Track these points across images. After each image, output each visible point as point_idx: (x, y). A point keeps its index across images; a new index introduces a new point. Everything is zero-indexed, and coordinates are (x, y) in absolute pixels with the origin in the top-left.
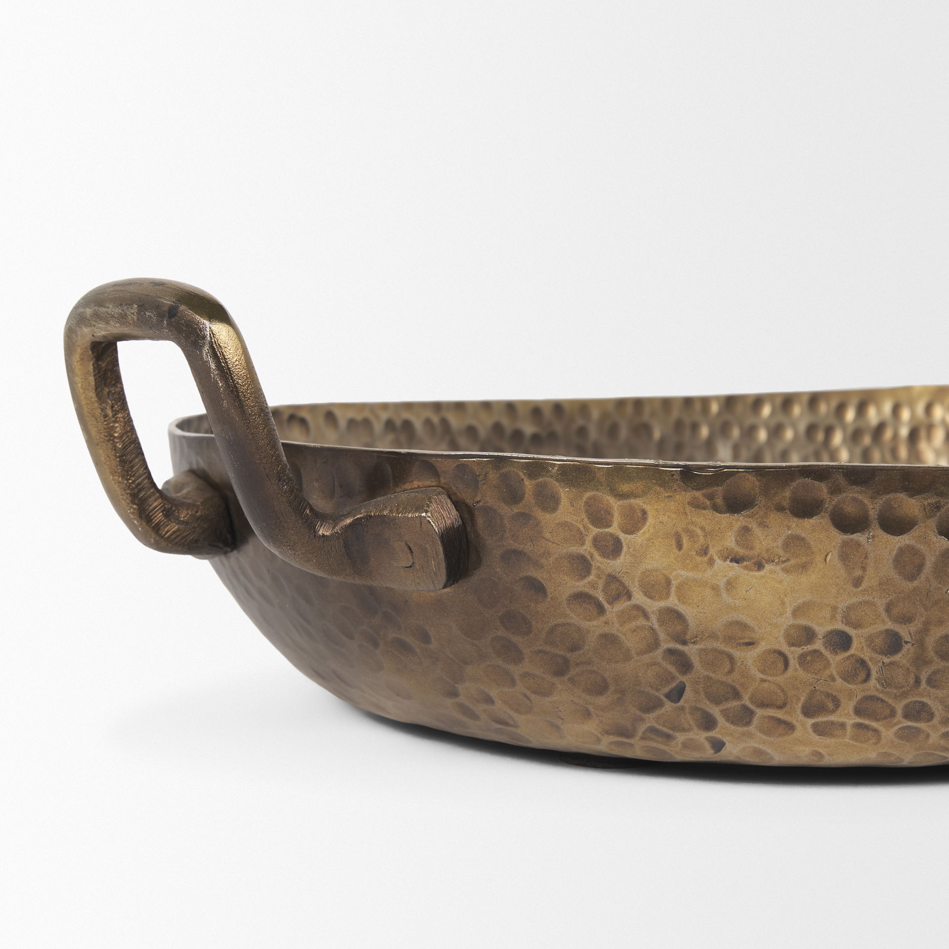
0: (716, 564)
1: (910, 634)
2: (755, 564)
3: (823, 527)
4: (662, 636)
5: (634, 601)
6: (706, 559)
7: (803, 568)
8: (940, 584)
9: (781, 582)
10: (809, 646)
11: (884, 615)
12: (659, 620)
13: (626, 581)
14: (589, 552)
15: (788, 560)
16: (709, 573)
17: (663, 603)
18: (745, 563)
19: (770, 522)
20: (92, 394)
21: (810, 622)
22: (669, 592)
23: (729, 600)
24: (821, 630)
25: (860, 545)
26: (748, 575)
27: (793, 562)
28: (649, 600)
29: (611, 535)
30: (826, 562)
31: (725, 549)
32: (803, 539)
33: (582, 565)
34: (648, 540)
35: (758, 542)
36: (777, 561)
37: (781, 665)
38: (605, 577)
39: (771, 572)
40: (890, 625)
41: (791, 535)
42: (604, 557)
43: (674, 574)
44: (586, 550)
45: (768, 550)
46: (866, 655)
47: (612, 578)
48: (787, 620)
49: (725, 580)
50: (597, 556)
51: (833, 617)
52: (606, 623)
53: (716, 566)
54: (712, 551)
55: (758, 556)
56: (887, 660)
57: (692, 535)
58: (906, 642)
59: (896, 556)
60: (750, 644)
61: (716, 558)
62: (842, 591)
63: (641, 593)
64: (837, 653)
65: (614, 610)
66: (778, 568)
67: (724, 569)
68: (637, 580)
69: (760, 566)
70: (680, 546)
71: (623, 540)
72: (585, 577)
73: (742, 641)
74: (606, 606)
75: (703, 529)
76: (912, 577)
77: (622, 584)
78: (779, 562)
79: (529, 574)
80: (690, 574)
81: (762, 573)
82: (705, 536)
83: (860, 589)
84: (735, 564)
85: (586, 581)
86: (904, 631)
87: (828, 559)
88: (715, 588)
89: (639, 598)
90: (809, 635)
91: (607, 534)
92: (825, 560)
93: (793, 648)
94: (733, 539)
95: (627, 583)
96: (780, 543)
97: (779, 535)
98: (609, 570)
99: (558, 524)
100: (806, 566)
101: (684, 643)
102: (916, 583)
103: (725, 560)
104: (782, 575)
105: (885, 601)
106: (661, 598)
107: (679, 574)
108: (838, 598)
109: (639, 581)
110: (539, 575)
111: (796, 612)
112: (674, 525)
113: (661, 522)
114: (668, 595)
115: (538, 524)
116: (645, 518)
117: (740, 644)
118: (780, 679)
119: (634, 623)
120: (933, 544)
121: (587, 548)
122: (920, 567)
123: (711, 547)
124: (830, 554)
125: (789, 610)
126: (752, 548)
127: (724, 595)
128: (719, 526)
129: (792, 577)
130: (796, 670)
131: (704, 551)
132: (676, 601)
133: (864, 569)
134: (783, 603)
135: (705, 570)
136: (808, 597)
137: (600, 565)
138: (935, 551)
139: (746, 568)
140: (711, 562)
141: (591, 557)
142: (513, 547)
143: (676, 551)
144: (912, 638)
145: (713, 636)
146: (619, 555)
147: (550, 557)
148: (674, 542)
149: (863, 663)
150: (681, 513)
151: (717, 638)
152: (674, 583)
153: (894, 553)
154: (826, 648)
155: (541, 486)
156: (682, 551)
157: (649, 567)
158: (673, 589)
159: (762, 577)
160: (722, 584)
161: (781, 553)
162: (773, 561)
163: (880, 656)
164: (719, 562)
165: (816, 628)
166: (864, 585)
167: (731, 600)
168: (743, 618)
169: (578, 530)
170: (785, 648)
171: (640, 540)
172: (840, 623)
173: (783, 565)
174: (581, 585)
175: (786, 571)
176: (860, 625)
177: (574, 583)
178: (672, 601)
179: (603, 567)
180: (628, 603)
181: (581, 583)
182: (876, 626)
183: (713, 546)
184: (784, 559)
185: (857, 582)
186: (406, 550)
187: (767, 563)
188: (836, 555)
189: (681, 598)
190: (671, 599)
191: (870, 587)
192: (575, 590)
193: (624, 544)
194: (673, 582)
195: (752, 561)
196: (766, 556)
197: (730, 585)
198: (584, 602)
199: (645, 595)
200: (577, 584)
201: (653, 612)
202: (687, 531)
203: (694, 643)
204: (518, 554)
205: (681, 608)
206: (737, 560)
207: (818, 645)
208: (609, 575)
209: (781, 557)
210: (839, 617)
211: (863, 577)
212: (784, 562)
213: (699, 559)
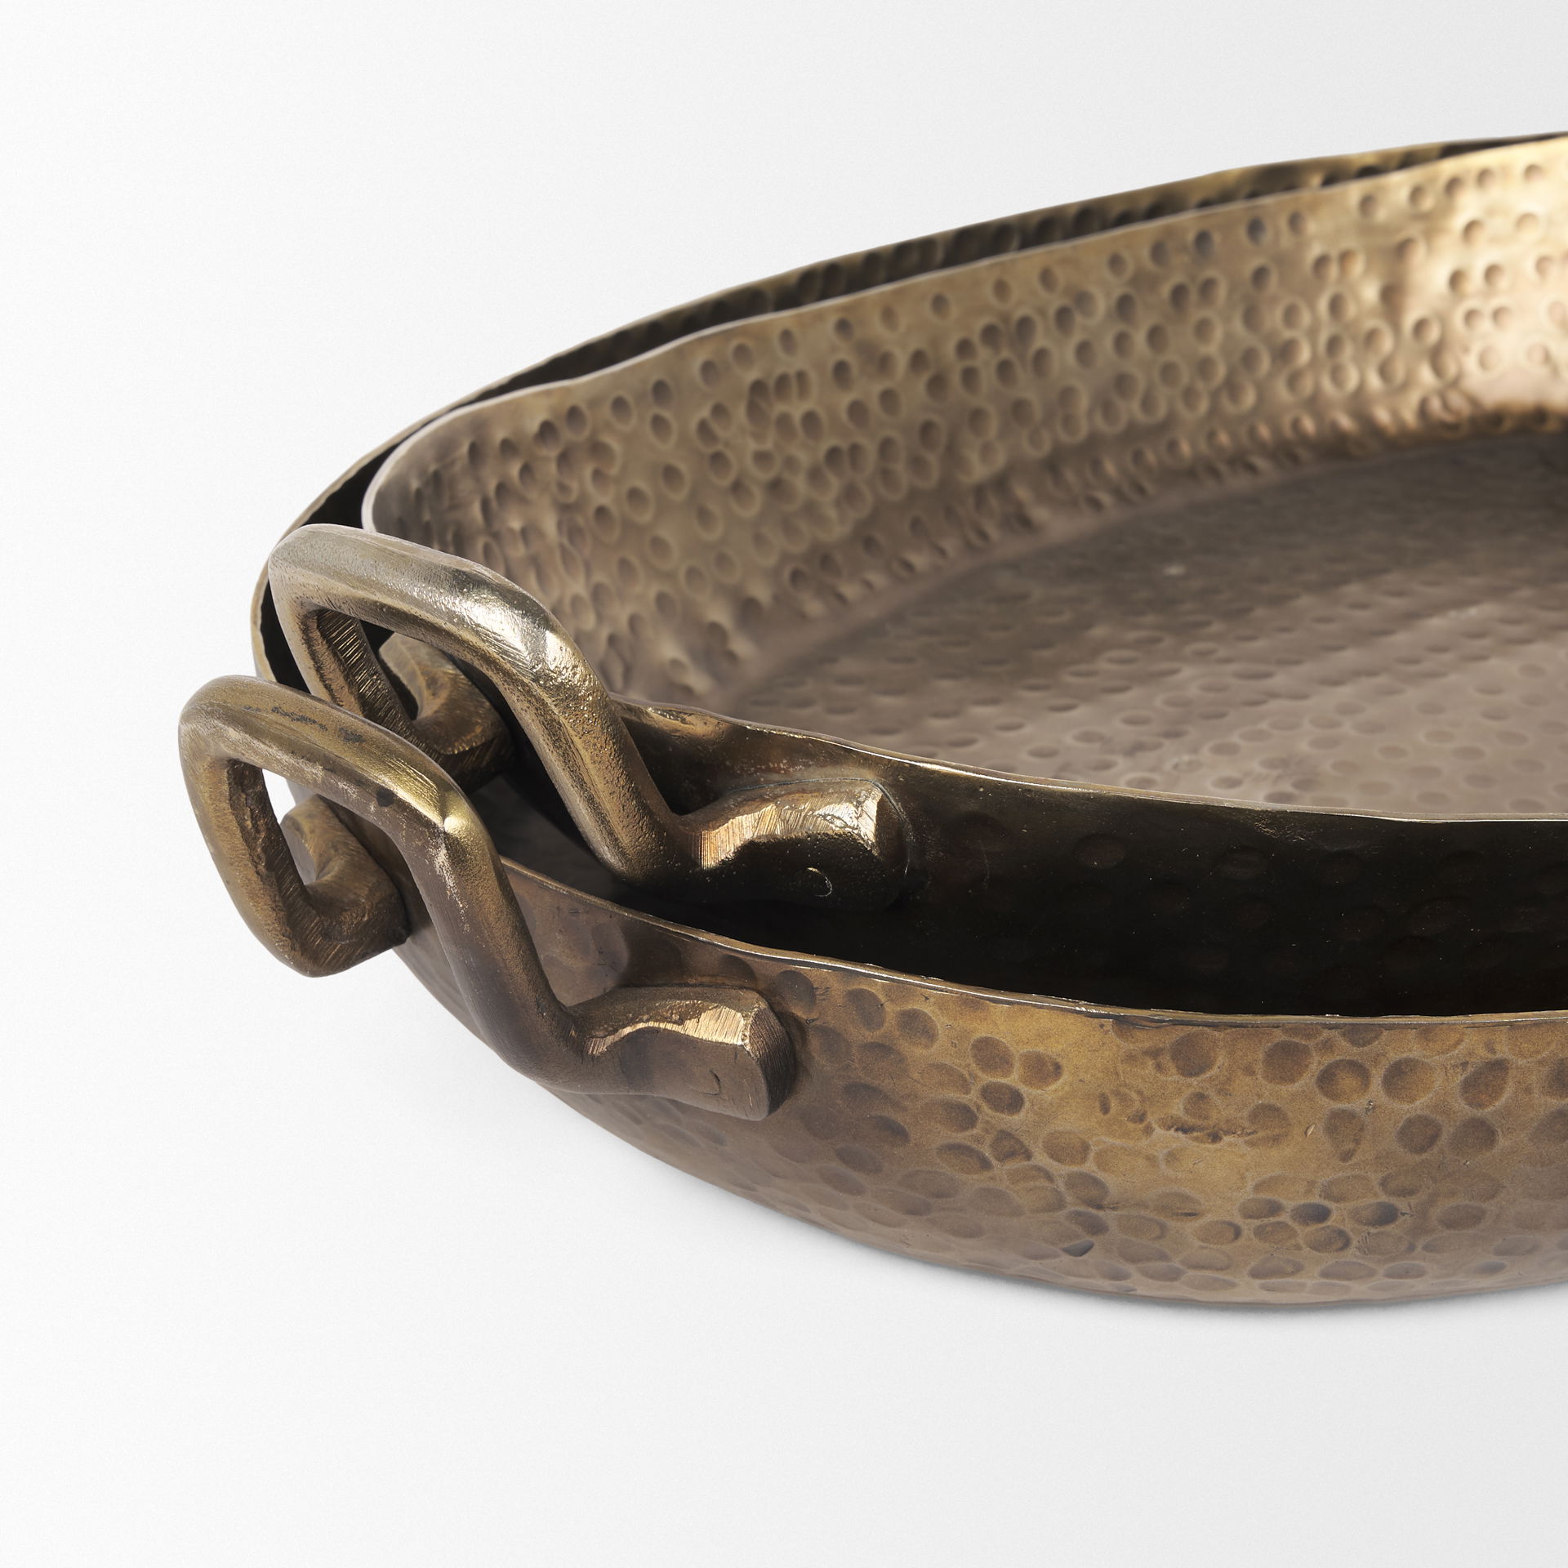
0: (1154, 1133)
1: (1410, 1206)
2: (1209, 1135)
3: (1306, 1096)
4: (1069, 1199)
5: (1033, 1162)
6: (1141, 1126)
7: (1274, 1141)
8: (1457, 1155)
9: (1242, 1156)
10: (1271, 1218)
11: (1378, 1189)
12: (1066, 1184)
13: (1027, 1141)
14: (975, 1103)
15: (1255, 1132)
16: (1144, 1142)
17: (1076, 1168)
18: (1195, 1134)
19: (1234, 1089)
20: (225, 805)
21: (1277, 1196)
22: (1085, 1157)
23: (1170, 1173)
24: (1289, 1204)
25: (1354, 1117)
26: (1198, 1147)
27: (1261, 1134)
28: (1056, 1163)
29: (1009, 1088)
30: (1306, 1135)
31: (1169, 1118)
32: (1278, 1110)
33: (965, 1116)
34: (1062, 1099)
35: (1215, 1111)
36: (1239, 1133)
37: (1231, 1235)
38: (996, 1133)
39: (1230, 1144)
40: (1384, 1198)
41: (1262, 1105)
42: (997, 1111)
43: (1094, 1139)
44: (971, 1100)
45: (1228, 1121)
46: (1348, 1227)
47: (1005, 1135)
48: (1247, 1193)
49: (1165, 1151)
50: (985, 1108)
51: (1309, 1192)
52: (991, 1178)
53: (1154, 1136)
54: (1151, 1119)
55: (1214, 1127)
56: (1373, 1230)
57: (1124, 1099)
58: (1403, 1214)
59: (1402, 1128)
60: (1192, 1215)
61: (1155, 1126)
62: (1324, 1165)
63: (1045, 1154)
64: (1307, 1225)
65: (1004, 1167)
66: (1240, 1140)
67: (1165, 1139)
68: (1041, 1140)
69: (1215, 1138)
70: (1105, 1109)
71: (1025, 1095)
72: (967, 1129)
73: (1180, 1211)
74: (994, 1162)
75: (1140, 1093)
76: (1421, 1150)
77: (1018, 1141)
78: (1242, 1134)
79: (885, 1114)
80: (1118, 1142)
81: (1217, 1146)
82: (1143, 1101)
83: (1350, 1163)
84: (1180, 1134)
85: (968, 1133)
86: (1401, 1204)
87: (1309, 1132)
88: (1151, 1160)
89: (1041, 1158)
90: (1274, 1208)
91: (1002, 1086)
92: (1306, 1133)
93: (1249, 1221)
94: (1181, 1107)
95: (1026, 1143)
96: (1245, 1113)
97: (1245, 1105)
98: (1003, 1126)
99: (932, 1065)
100: (1278, 1139)
101: (1100, 1207)
102: (1424, 1156)
103: (1169, 1128)
104: (1245, 1149)
105: (1380, 1175)
106: (1072, 1163)
107: (1102, 1140)
108: (1318, 1172)
109: (1043, 1142)
110: (899, 1118)
111: (1258, 1188)
112: (1098, 1086)
113: (1081, 1081)
114: (1084, 1159)
115: (902, 1059)
116: (1059, 1073)
117: (1177, 1215)
118: (1227, 1248)
119: (1032, 1183)
120: (1454, 1113)
121: (972, 1098)
122: (1433, 1139)
123: (1149, 1114)
124: (1313, 1127)
125: (1250, 1185)
126: (1206, 1118)
127: (1163, 1166)
128: (1162, 1091)
129: (1258, 1150)
130: (1250, 1239)
131: (1140, 1118)
132: (1095, 1168)
133: (1357, 1142)
134: (1243, 1178)
135: (1138, 1139)
136: (1278, 1172)
137: (990, 1119)
138: (1455, 1121)
139: (1196, 1139)
140: (1148, 1130)
141: (978, 1109)
142: (863, 1081)
143: (1100, 1115)
144: (1411, 1209)
145: (1142, 1204)
146: (1019, 1111)
147: (917, 1101)
148: (1097, 1104)
149: (1341, 1233)
150: (1110, 1073)
151: (1146, 1207)
152: (1094, 1149)
153: (1400, 1125)
154: (1295, 1220)
155: (909, 1016)
156: (1108, 1116)
157: (1061, 1129)
158: (1092, 1155)
159: (1216, 1150)
160: (1161, 1155)
161: (1246, 1124)
162: (1233, 1133)
163: (1366, 1227)
164: (1159, 1131)
165: (1284, 1202)
166: (1354, 1160)
167: (1172, 1173)
168: (1187, 1191)
169: (961, 1076)
170: (1238, 1220)
171: (1050, 1098)
172: (1317, 1197)
173: (1247, 1138)
174: (961, 1137)
175: (1252, 1144)
176: (1344, 1198)
177: (949, 1133)
178: (1090, 1167)
179: (994, 1122)
180: (1026, 1163)
181: (960, 1135)
182: (1366, 1199)
183: (1153, 1113)
184: (1249, 1131)
185: (1346, 1156)
186: (712, 1077)
187: (1225, 1135)
188: (1321, 1128)
189: (1102, 1163)
190: (1087, 1164)
191: (1363, 1161)
192: (951, 1141)
193: (1026, 1100)
194: (1092, 1148)
195: (1205, 1132)
196: (1224, 1127)
197: (1172, 1157)
198: (962, 1154)
199: (1052, 1157)
200: (954, 1135)
201: (1060, 1176)
202: (1117, 1093)
203: (1113, 1209)
204: (873, 1091)
205: (1101, 1175)
206: (1185, 1129)
207: (1284, 1217)
208: (1002, 1131)
209: (1245, 1128)
210: (1317, 1191)
211: (1354, 1150)
212: (1249, 1134)
213: (1131, 1126)
